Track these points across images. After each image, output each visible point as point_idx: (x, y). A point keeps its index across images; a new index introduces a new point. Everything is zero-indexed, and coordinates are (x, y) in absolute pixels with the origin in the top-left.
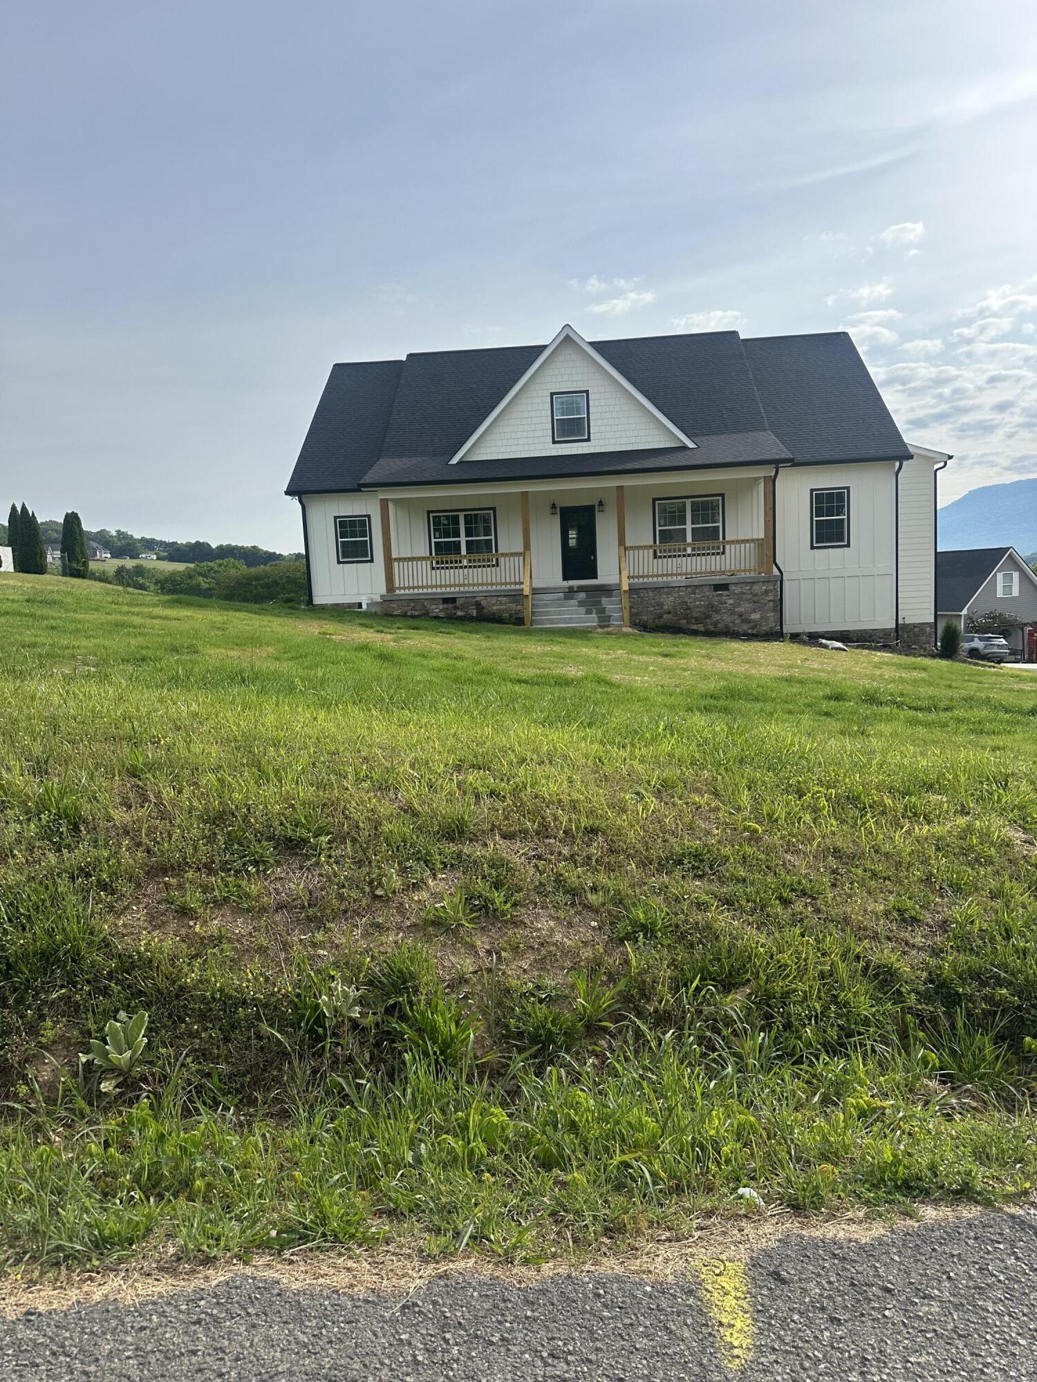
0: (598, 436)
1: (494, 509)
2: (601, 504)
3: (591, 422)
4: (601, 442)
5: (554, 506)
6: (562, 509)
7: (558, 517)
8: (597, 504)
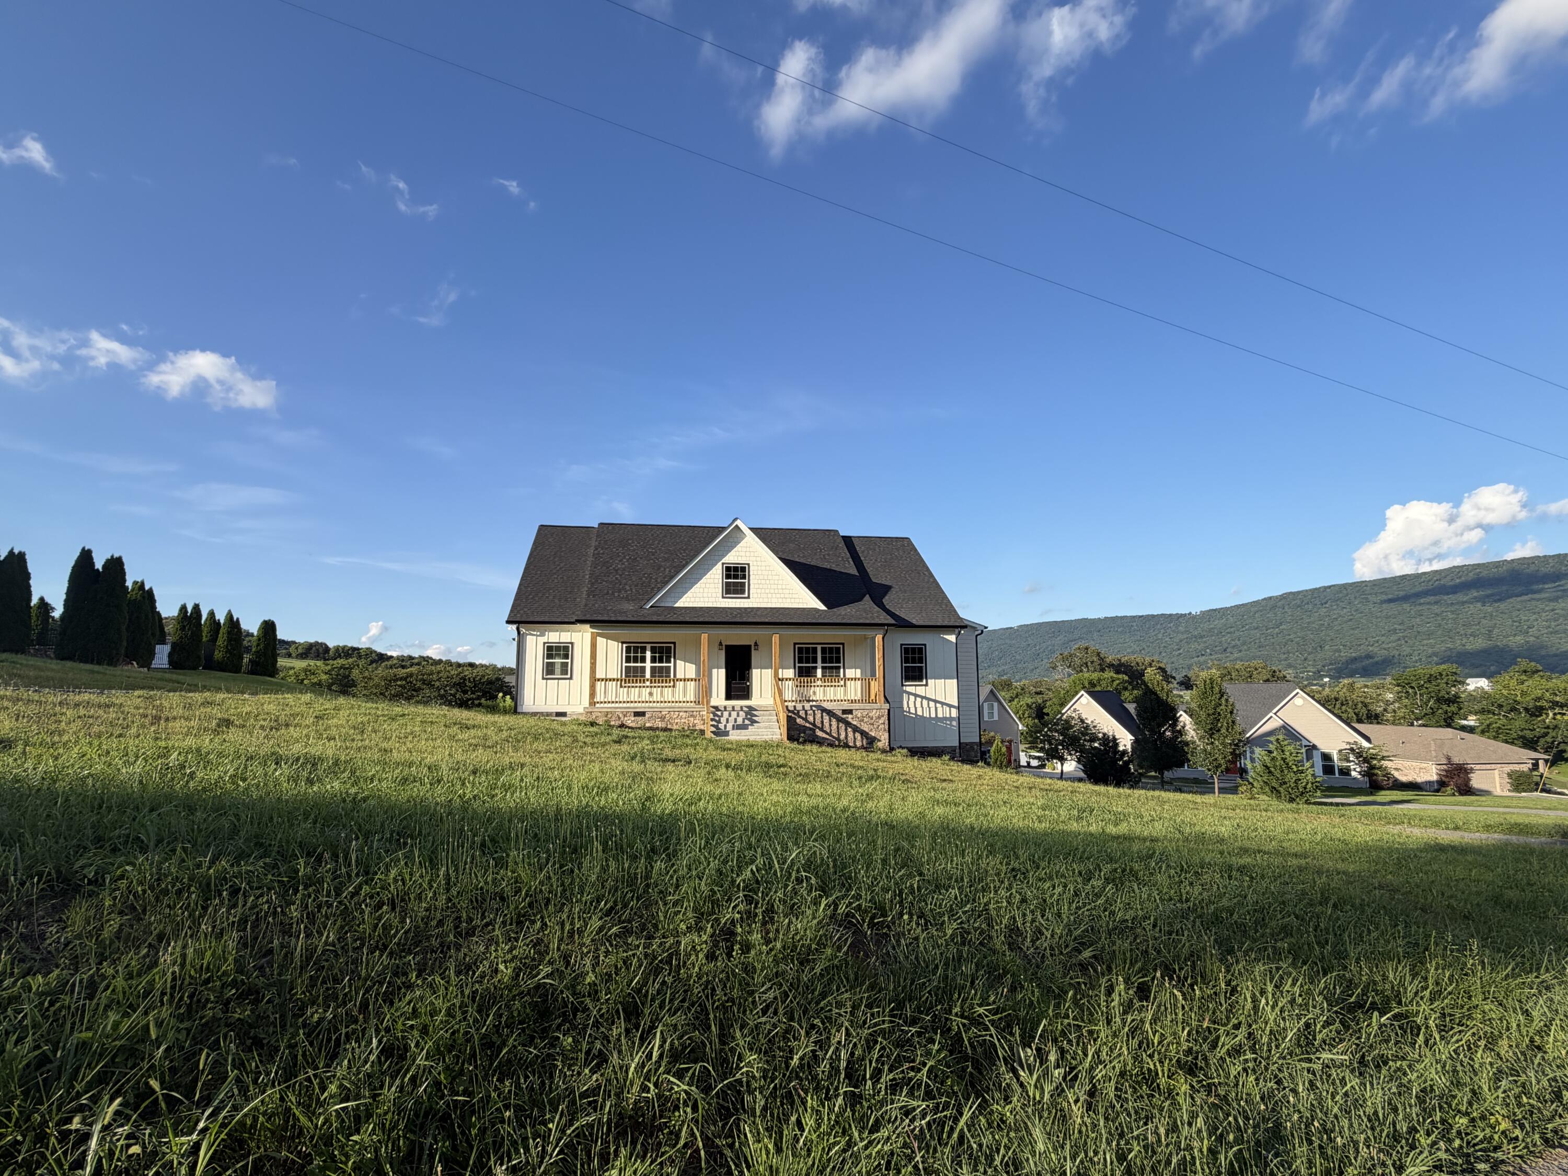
0: (755, 596)
1: (674, 643)
2: (756, 644)
3: (751, 587)
4: (757, 600)
5: (721, 644)
6: (726, 646)
7: (723, 652)
8: (753, 644)
